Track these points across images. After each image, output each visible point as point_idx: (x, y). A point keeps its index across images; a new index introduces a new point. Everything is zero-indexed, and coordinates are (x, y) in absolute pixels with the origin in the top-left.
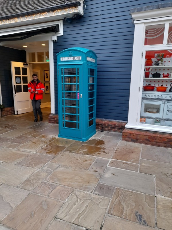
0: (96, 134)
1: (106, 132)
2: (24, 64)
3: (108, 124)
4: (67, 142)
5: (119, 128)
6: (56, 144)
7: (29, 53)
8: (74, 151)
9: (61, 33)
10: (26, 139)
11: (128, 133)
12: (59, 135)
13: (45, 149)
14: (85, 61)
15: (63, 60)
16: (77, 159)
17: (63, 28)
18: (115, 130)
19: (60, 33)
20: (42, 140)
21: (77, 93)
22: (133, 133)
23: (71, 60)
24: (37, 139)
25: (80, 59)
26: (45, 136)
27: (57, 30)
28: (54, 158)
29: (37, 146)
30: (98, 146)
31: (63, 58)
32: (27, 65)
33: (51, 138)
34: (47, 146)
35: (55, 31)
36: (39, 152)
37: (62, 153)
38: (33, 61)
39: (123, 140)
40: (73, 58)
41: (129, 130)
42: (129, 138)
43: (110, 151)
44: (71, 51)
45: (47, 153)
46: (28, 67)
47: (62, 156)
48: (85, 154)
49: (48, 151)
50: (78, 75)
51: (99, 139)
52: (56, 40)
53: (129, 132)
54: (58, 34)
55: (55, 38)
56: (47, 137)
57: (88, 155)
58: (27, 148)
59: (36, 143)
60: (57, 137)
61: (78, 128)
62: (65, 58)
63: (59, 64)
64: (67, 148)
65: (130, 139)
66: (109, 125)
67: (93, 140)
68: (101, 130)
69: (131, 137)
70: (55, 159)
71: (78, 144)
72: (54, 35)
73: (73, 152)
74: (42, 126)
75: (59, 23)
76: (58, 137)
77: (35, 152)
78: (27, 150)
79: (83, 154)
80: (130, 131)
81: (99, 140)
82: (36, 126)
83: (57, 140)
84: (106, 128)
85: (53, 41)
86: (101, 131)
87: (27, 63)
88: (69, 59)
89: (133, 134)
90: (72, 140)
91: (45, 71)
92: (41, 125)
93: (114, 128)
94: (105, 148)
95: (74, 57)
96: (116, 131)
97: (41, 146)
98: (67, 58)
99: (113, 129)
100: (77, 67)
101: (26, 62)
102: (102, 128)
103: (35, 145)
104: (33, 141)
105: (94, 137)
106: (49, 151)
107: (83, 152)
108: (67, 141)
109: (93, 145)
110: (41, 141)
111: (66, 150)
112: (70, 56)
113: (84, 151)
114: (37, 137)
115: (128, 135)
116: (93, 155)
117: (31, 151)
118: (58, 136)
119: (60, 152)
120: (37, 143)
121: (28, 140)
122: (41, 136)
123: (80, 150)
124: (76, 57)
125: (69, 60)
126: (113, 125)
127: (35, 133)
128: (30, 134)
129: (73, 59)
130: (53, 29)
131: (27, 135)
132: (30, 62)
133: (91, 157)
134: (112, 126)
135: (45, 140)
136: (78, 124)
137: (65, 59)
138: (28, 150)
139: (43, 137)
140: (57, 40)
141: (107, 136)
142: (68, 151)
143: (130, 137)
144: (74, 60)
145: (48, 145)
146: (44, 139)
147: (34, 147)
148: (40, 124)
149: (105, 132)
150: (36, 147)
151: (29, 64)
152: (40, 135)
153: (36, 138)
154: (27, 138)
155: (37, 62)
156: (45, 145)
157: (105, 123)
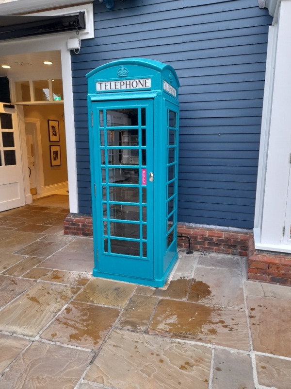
0: (179, 261)
1: (200, 253)
2: (5, 106)
3: (203, 235)
4: (119, 292)
5: (228, 245)
6: (93, 302)
7: (16, 83)
8: (143, 324)
9: (89, 31)
10: (10, 288)
11: (265, 262)
12: (96, 270)
13: (66, 324)
14: (159, 91)
15: (103, 89)
16: (161, 361)
17: (94, 22)
18: (219, 250)
19: (88, 33)
20: (53, 287)
21: (140, 170)
22: (277, 262)
23: (124, 88)
24: (40, 287)
25: (147, 85)
26: (59, 275)
27: (82, 25)
28: (94, 358)
29: (42, 312)
30: (200, 302)
31: (103, 85)
32: (13, 107)
33: (76, 281)
34: (68, 310)
35: (74, 29)
36: (49, 336)
37: (114, 334)
38: (24, 100)
39: (249, 278)
40: (128, 83)
41: (265, 256)
42: (266, 273)
43: (236, 320)
44: (122, 66)
45: (72, 337)
46: (15, 112)
47: (114, 349)
48: (176, 336)
49: (74, 332)
50: (144, 127)
51: (192, 276)
52: (77, 50)
53: (265, 259)
54: (82, 35)
55: (75, 44)
56: (65, 279)
57: (184, 337)
58: (14, 323)
59: (38, 302)
60: (89, 275)
61: (145, 255)
62: (108, 84)
63: (93, 99)
64: (123, 315)
65: (268, 277)
66: (204, 238)
67: (178, 280)
68: (187, 250)
69: (271, 270)
70: (96, 362)
71: (146, 298)
72: (71, 38)
73: (143, 328)
74: (50, 243)
75: (85, 10)
76: (93, 275)
77: (37, 338)
78: (14, 328)
79: (172, 337)
80: (267, 258)
81: (194, 280)
82: (36, 243)
83: (93, 288)
84: (199, 246)
85: (72, 52)
86: (188, 253)
87: (12, 104)
88: (118, 87)
89: (275, 264)
90: (128, 283)
91: (50, 121)
92: (46, 242)
93: (218, 245)
94: (219, 309)
95: (131, 81)
96: (223, 250)
97: (52, 309)
98: (113, 83)
99: (214, 248)
100: (139, 106)
101: (10, 103)
102: (190, 244)
103: (37, 307)
104: (32, 293)
105: (179, 270)
106: (75, 328)
107: (168, 328)
108: (119, 288)
109: (184, 300)
110: (51, 292)
111: (121, 323)
112: (123, 78)
113: (168, 324)
114: (39, 277)
115: (265, 267)
116: (200, 340)
117: (26, 332)
118: (92, 273)
119: (106, 332)
120: (42, 299)
121: (17, 291)
122: (49, 274)
123: (159, 318)
124: (137, 81)
125: (120, 89)
126: (215, 239)
127: (34, 265)
128: (23, 270)
129: (128, 86)
130: (71, 23)
131: (16, 274)
132: (17, 101)
133: (194, 346)
134: (212, 240)
135: (62, 288)
136: (145, 244)
137: (108, 88)
138: (19, 330)
139: (56, 277)
140: (80, 48)
141: (206, 265)
142: (129, 327)
143: (269, 271)
144: (132, 88)
145: (72, 306)
146: (57, 285)
147: (34, 316)
148: (44, 238)
149: (196, 254)
150: (38, 315)
151: (15, 106)
152: (48, 271)
153: (39, 281)
154: (14, 282)
155: (33, 102)
156: (63, 306)
157: (196, 234)
